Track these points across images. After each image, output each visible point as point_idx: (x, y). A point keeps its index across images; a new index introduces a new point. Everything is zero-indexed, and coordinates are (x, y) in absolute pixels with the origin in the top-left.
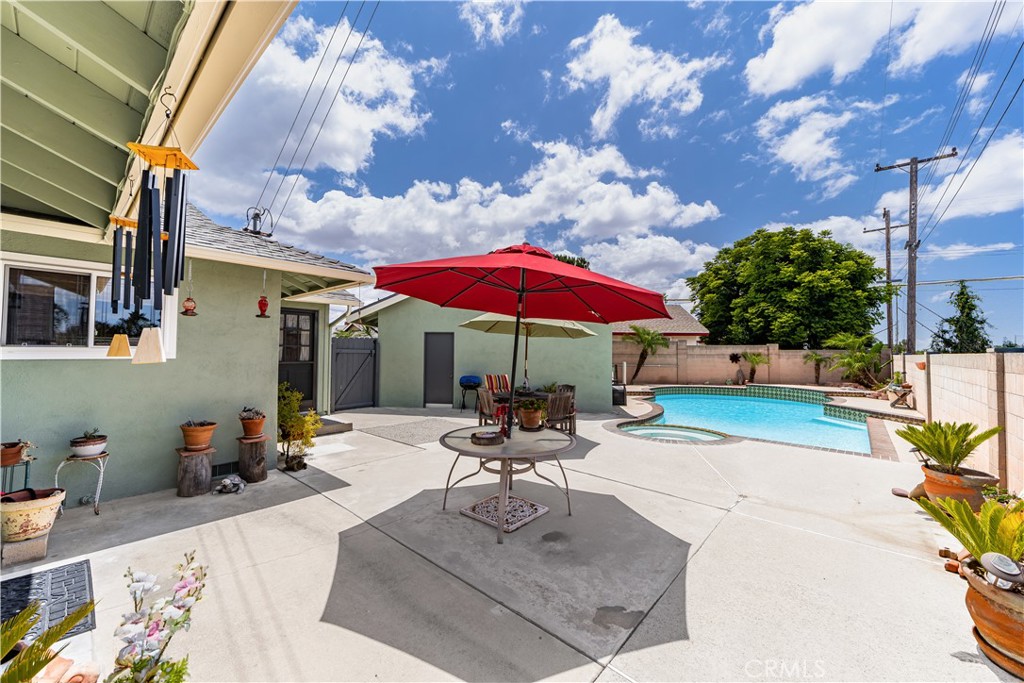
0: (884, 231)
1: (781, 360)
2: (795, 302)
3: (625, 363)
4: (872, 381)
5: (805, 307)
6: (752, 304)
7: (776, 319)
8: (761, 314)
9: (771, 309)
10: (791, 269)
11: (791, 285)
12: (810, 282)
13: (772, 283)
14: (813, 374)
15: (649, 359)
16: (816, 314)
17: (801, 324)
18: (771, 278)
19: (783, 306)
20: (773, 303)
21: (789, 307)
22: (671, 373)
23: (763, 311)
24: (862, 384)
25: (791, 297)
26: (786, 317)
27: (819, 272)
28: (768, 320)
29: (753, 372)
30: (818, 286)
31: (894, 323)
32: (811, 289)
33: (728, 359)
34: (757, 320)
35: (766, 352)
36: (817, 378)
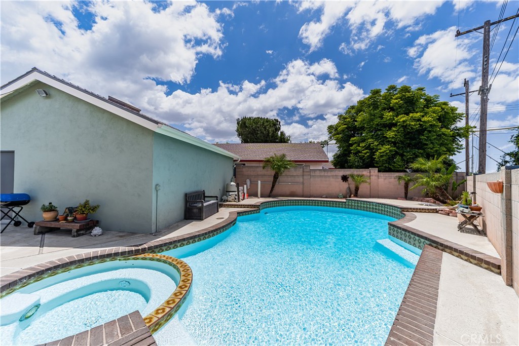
0: (465, 95)
1: (380, 180)
2: (393, 137)
3: (259, 182)
4: (448, 198)
5: (401, 141)
6: (363, 141)
7: (377, 151)
8: (368, 147)
9: (376, 143)
10: (391, 113)
11: (390, 126)
12: (404, 121)
13: (377, 124)
14: (403, 191)
15: (280, 179)
16: (409, 145)
17: (397, 153)
18: (377, 121)
19: (384, 140)
20: (376, 139)
21: (389, 141)
22: (298, 189)
23: (370, 144)
24: (438, 200)
25: (390, 134)
26: (385, 148)
27: (411, 115)
28: (372, 151)
29: (357, 189)
30: (410, 125)
31: (470, 156)
32: (405, 127)
33: (340, 179)
34: (365, 152)
35: (368, 174)
36: (406, 194)
